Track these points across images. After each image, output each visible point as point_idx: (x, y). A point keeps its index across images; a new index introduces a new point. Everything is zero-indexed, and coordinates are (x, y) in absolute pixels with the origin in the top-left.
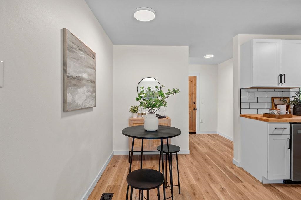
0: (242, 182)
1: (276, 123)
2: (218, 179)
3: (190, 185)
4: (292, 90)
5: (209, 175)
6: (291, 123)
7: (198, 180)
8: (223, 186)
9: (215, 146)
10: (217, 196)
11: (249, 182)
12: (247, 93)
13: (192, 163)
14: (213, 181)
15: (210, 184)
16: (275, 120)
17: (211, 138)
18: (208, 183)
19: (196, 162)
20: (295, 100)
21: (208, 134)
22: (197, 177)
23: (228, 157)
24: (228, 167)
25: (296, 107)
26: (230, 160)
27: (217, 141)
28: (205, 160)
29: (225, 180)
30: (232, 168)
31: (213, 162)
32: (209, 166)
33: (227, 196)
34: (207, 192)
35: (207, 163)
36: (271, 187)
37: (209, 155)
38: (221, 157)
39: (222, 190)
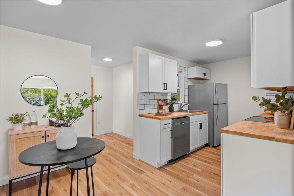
0: (144, 172)
1: (165, 120)
2: (126, 176)
3: (103, 194)
4: (168, 94)
5: (118, 175)
6: (172, 119)
7: (109, 185)
8: (132, 182)
9: (115, 145)
10: (130, 193)
11: (148, 171)
12: (143, 96)
13: (98, 169)
14: (123, 180)
15: (121, 184)
16: (164, 118)
17: (108, 137)
18: (119, 184)
19: (102, 166)
20: (170, 101)
21: (105, 134)
22: (107, 182)
23: (128, 153)
24: (130, 162)
25: (171, 106)
26: (130, 155)
27: (115, 140)
28: (110, 161)
29: (131, 176)
30: (133, 162)
31: (118, 162)
32: (115, 166)
33: (137, 190)
34: (121, 194)
35: (112, 163)
36: (162, 169)
37: (112, 155)
38: (122, 154)
39: (133, 186)
